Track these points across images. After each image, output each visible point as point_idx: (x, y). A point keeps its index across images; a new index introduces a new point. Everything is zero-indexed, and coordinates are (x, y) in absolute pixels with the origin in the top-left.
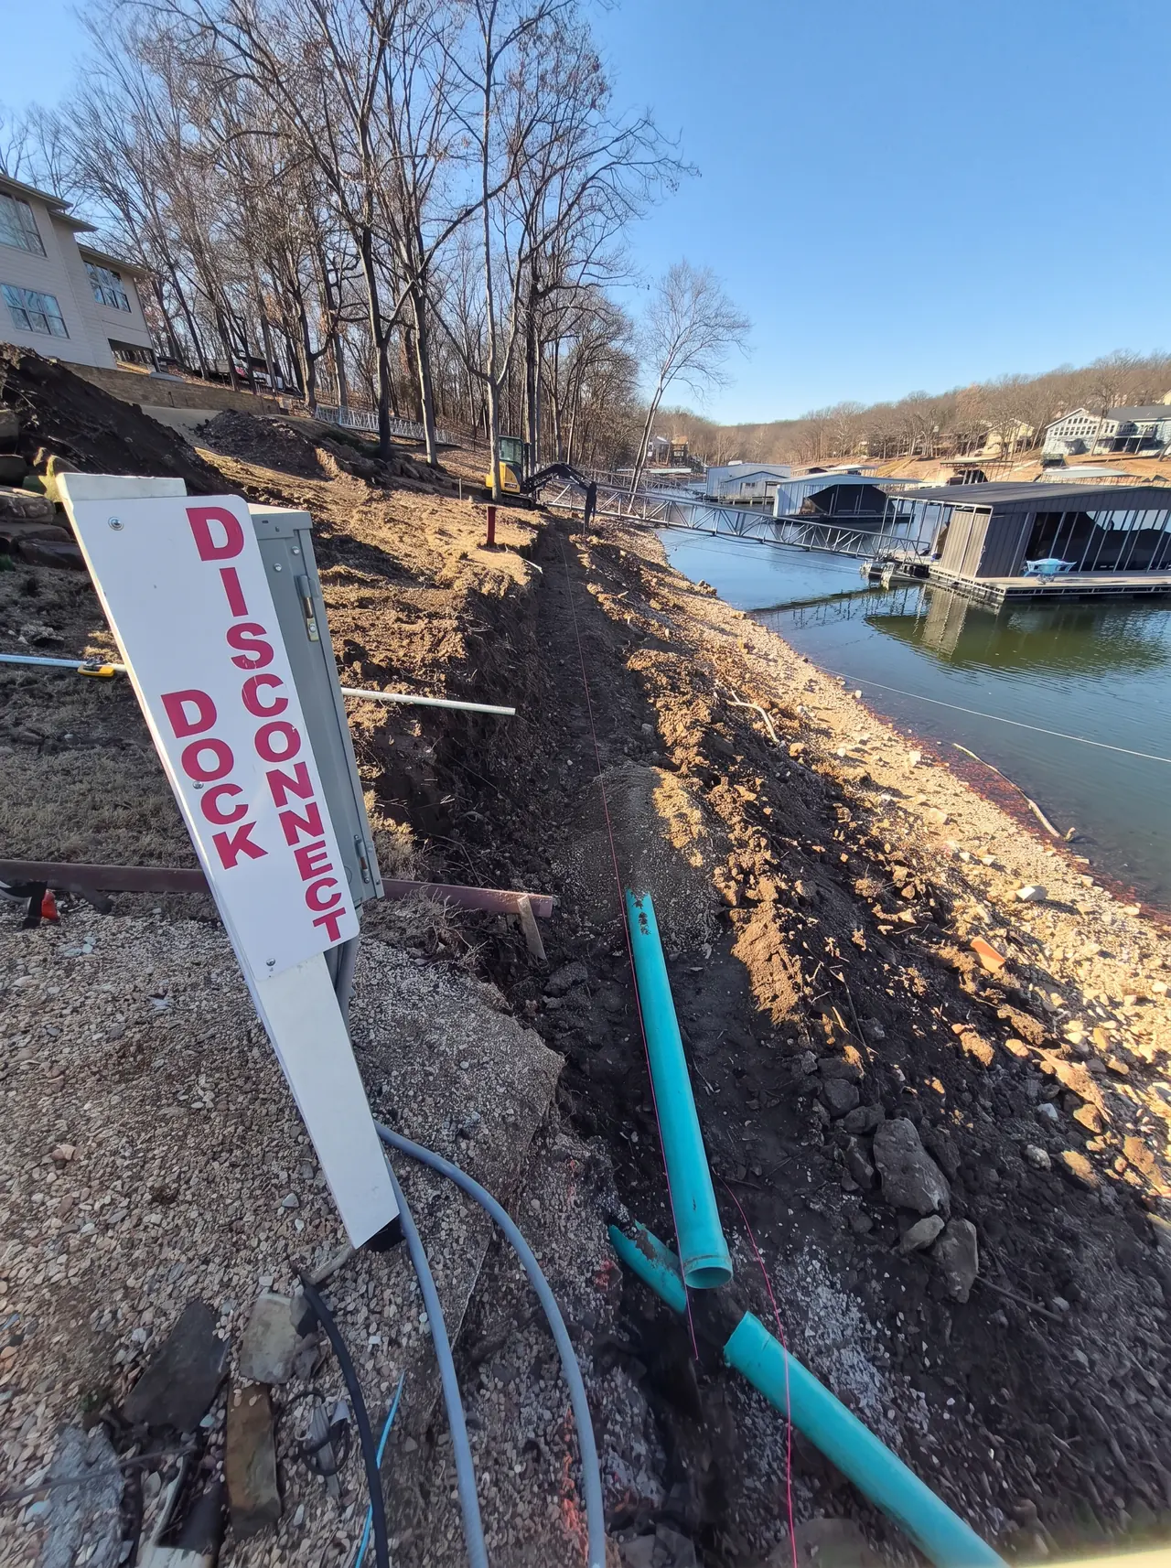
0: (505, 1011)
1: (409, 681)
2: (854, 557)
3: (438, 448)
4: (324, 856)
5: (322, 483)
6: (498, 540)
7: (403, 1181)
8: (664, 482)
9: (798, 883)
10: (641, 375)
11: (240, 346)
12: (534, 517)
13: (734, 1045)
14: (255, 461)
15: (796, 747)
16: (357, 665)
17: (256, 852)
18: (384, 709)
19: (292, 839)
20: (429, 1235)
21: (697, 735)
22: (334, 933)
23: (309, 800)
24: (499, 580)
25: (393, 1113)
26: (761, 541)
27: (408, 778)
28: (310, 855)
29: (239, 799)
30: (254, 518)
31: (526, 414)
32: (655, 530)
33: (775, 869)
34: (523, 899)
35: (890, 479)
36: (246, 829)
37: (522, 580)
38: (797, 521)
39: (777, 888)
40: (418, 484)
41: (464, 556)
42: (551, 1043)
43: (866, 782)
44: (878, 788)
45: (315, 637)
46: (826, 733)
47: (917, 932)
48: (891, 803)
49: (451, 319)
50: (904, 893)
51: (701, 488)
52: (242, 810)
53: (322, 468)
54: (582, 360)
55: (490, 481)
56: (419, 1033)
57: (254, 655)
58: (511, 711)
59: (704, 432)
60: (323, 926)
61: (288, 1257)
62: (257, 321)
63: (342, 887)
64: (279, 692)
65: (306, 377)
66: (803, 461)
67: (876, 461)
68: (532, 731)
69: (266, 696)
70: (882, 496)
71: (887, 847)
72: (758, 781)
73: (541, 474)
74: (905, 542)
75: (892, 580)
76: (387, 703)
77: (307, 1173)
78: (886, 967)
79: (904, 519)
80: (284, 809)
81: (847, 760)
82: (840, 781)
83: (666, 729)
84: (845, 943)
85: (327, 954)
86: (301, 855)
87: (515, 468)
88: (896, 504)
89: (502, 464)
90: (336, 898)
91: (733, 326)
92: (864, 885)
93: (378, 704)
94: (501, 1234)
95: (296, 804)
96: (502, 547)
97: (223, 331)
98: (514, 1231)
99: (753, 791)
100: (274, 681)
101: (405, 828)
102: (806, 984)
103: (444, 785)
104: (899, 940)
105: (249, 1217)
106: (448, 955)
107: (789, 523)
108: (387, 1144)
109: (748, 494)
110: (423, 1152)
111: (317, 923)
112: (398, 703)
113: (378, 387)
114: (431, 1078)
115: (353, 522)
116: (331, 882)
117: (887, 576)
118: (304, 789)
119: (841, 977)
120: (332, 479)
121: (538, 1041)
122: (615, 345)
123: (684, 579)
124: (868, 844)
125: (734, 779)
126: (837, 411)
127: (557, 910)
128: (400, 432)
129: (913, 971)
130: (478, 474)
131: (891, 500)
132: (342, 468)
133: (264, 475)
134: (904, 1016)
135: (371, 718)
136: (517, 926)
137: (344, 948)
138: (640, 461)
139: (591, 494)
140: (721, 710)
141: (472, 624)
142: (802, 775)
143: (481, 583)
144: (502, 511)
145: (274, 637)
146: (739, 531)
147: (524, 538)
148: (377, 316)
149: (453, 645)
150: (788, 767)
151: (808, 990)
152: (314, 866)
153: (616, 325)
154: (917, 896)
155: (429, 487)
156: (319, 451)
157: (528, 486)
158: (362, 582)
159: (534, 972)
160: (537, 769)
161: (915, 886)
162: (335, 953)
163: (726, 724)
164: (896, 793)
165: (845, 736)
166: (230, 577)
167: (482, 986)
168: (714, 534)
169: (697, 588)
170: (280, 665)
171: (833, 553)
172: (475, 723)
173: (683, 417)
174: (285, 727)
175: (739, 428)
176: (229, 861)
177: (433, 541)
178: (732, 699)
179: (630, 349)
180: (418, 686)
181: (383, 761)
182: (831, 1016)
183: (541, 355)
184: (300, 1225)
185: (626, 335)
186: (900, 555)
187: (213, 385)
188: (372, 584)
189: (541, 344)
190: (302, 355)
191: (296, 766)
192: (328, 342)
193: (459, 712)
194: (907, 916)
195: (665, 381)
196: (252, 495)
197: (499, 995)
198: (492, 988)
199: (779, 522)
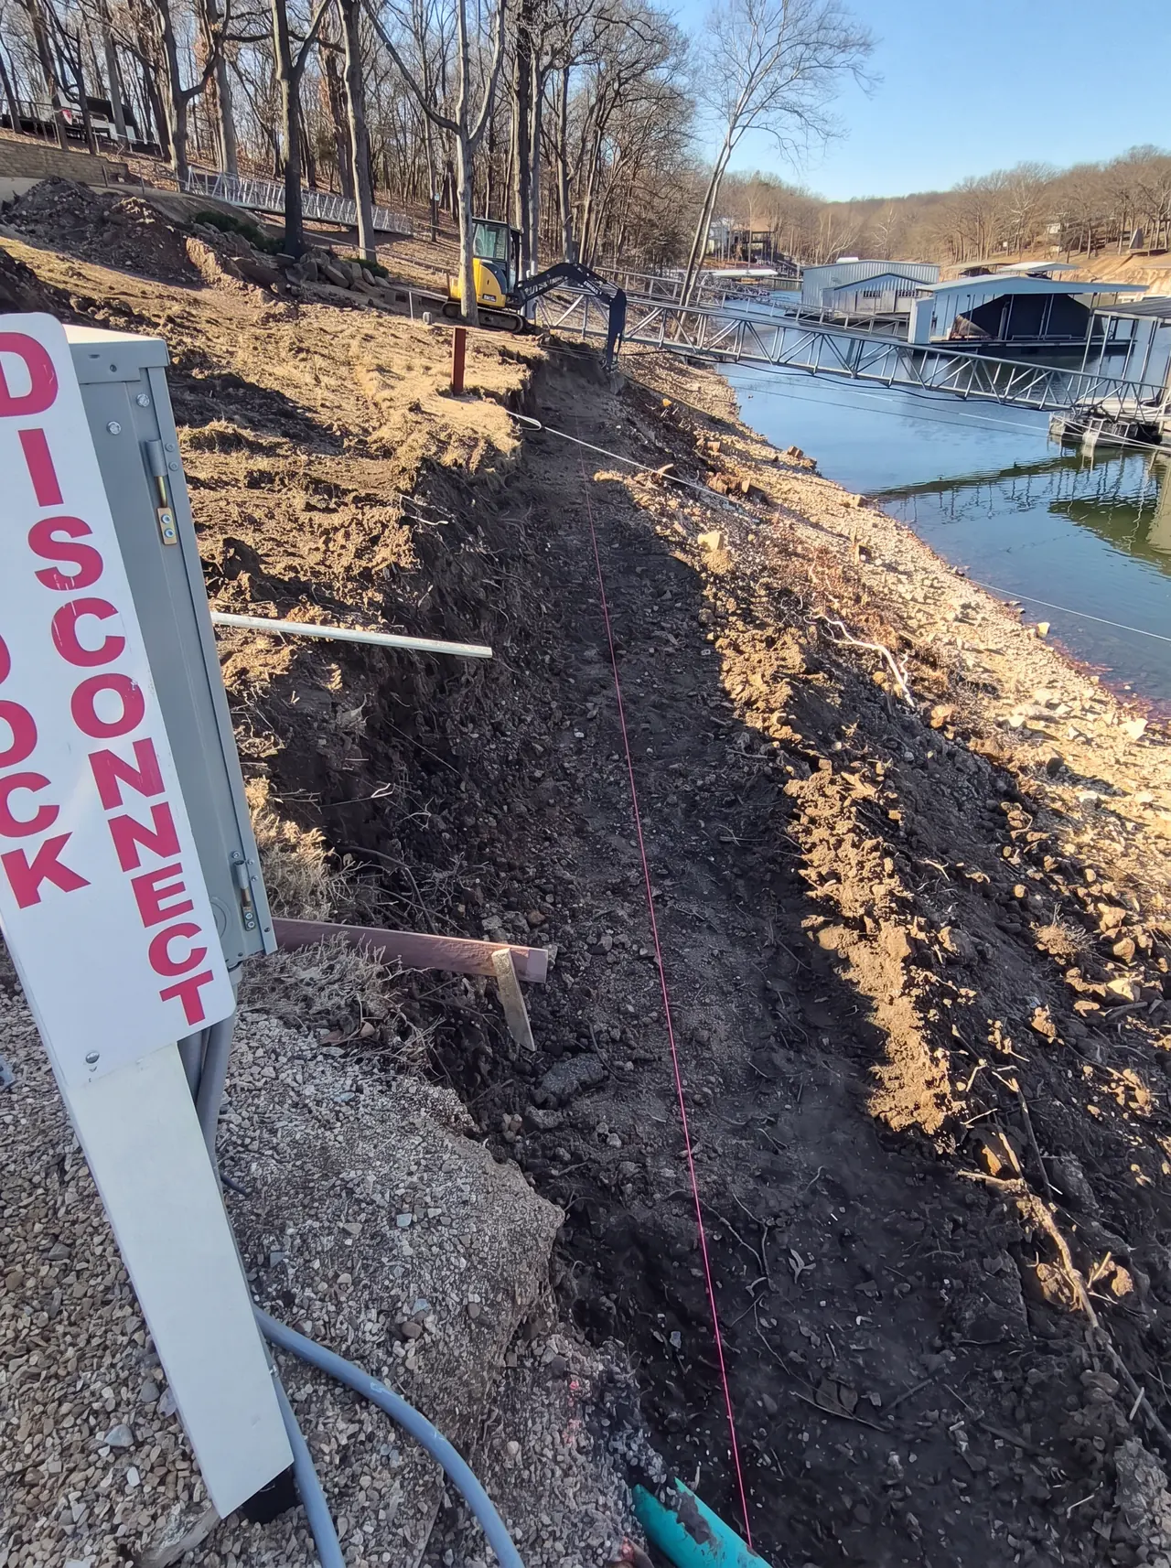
0: (470, 1135)
1: (326, 603)
2: (1036, 408)
3: (378, 236)
4: (179, 888)
5: (194, 294)
6: (469, 381)
7: (300, 1410)
8: (734, 290)
9: (944, 934)
10: (697, 122)
11: (72, 80)
12: (527, 346)
13: (838, 1192)
14: (87, 257)
15: (941, 713)
16: (244, 578)
17: (70, 881)
18: (286, 651)
19: (129, 860)
20: (339, 1498)
21: (784, 691)
22: (194, 1012)
23: (157, 799)
24: (469, 443)
25: (289, 1299)
26: (886, 384)
27: (322, 758)
28: (158, 886)
29: (44, 797)
30: (77, 350)
31: (516, 187)
32: (719, 368)
33: (904, 908)
34: (502, 952)
35: (1097, 288)
36: (57, 844)
37: (506, 443)
38: (950, 350)
39: (912, 941)
40: (342, 293)
41: (416, 408)
42: (542, 1185)
43: (1055, 769)
44: (1075, 780)
45: (171, 539)
46: (991, 690)
47: (1139, 1014)
48: (1098, 804)
49: (400, 36)
50: (1117, 949)
51: (794, 298)
52: (48, 815)
53: (193, 268)
54: (608, 99)
55: (459, 290)
56: (330, 1167)
57: (71, 569)
58: (486, 651)
59: (800, 211)
60: (178, 1000)
61: (114, 1529)
62: (98, 39)
63: (209, 937)
64: (112, 626)
65: (172, 127)
66: (959, 256)
67: (1078, 257)
68: (520, 684)
69: (90, 632)
70: (1083, 312)
71: (1090, 875)
72: (880, 769)
73: (540, 278)
74: (1122, 386)
75: (1098, 447)
76: (288, 637)
77: (147, 1390)
78: (1088, 1070)
79: (1119, 349)
80: (116, 812)
81: (1027, 735)
82: (1012, 767)
83: (731, 682)
84: (1020, 1027)
85: (183, 1045)
86: (143, 888)
87: (498, 269)
88: (1106, 322)
89: (476, 262)
90: (198, 955)
91: (844, 46)
92: (1054, 937)
93: (277, 640)
94: (458, 1499)
95: (137, 806)
96: (475, 393)
97: (45, 59)
98: (478, 1492)
99: (873, 782)
100: (103, 609)
101: (315, 835)
102: (957, 1095)
103: (376, 769)
104: (1109, 1027)
105: (52, 1465)
106: (378, 1042)
107: (932, 355)
108: (274, 1345)
109: (869, 309)
110: (333, 1360)
111: (166, 994)
112: (303, 638)
113: (283, 139)
114: (349, 1242)
115: (241, 355)
116: (190, 930)
117: (1091, 437)
118: (148, 781)
119: (1014, 1086)
120: (208, 286)
121: (519, 1182)
122: (660, 74)
123: (765, 443)
124: (1060, 869)
125: (842, 763)
126: (1015, 180)
127: (555, 970)
128: (319, 212)
129: (1130, 1076)
130: (440, 279)
131: (1099, 317)
132: (226, 268)
133: (103, 279)
134: (1115, 1150)
135: (264, 664)
136: (491, 994)
137: (210, 1036)
138: (696, 254)
139: (617, 306)
140: (822, 655)
141: (427, 513)
142: (951, 755)
143: (443, 446)
144: (476, 335)
145: (103, 539)
146: (854, 364)
147: (512, 378)
148: (285, 33)
149: (394, 549)
150: (928, 744)
151: (957, 1105)
152: (164, 904)
153: (661, 41)
154: (1139, 952)
155: (362, 300)
156: (190, 242)
157: (516, 297)
158: (256, 448)
159: (518, 1071)
160: (527, 747)
161: (1135, 940)
162: (196, 1043)
163: (831, 677)
164: (1106, 787)
165: (1022, 694)
166: (35, 445)
167: (435, 1092)
168: (812, 373)
169: (783, 457)
170: (113, 584)
171: (1004, 402)
172: (429, 670)
173: (766, 188)
174: (122, 684)
175: (856, 206)
176: (27, 896)
177: (370, 385)
178: (839, 635)
179: (681, 81)
180: (337, 610)
181: (282, 733)
182: (998, 1148)
183: (541, 93)
184: (133, 1477)
185: (672, 60)
186: (1112, 406)
187: (27, 140)
188: (270, 451)
189: (541, 75)
190: (167, 94)
191: (136, 745)
192: (207, 73)
193: (401, 653)
194: (1121, 986)
195: (737, 132)
196: (83, 313)
197: (460, 1108)
198: (449, 1097)
199: (917, 355)
